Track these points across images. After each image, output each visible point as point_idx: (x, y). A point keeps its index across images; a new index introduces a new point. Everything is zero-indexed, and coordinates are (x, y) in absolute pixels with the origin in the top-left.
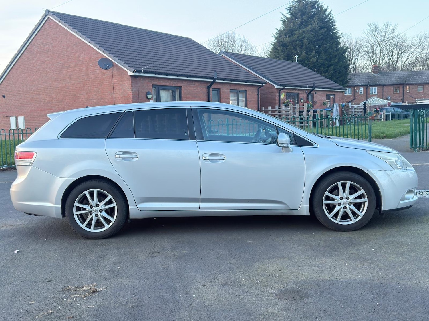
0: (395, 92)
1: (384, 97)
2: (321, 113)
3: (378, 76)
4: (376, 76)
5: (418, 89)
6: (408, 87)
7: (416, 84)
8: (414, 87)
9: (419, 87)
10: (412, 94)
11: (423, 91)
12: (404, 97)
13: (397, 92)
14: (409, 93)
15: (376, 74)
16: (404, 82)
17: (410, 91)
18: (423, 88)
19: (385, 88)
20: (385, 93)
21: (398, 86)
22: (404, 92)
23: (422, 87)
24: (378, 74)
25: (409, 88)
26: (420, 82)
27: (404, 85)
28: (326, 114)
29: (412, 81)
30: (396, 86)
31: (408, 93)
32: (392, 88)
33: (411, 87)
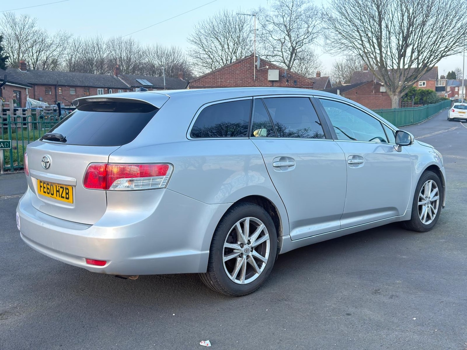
0: (47, 93)
1: (36, 97)
2: (33, 113)
3: (27, 74)
4: (24, 73)
5: (71, 91)
6: (60, 89)
7: (68, 86)
8: (66, 89)
9: (71, 89)
10: (65, 96)
11: (75, 94)
12: (57, 98)
13: (49, 93)
14: (62, 95)
15: (24, 71)
16: (55, 83)
17: (62, 93)
18: (76, 90)
19: (36, 87)
20: (36, 94)
21: (50, 86)
22: (57, 94)
23: (74, 89)
24: (26, 71)
25: (62, 90)
26: (72, 84)
27: (56, 86)
28: (39, 114)
29: (63, 82)
30: (48, 86)
31: (60, 94)
32: (43, 88)
33: (64, 88)
